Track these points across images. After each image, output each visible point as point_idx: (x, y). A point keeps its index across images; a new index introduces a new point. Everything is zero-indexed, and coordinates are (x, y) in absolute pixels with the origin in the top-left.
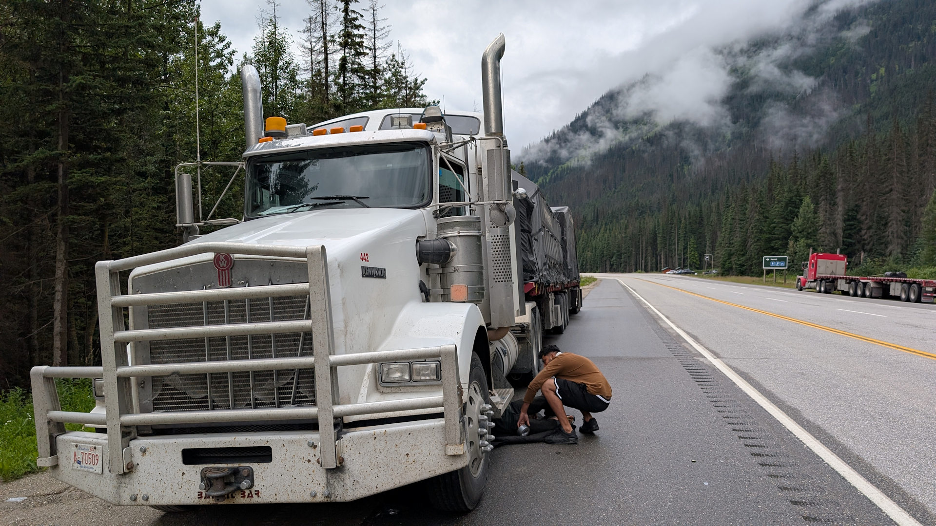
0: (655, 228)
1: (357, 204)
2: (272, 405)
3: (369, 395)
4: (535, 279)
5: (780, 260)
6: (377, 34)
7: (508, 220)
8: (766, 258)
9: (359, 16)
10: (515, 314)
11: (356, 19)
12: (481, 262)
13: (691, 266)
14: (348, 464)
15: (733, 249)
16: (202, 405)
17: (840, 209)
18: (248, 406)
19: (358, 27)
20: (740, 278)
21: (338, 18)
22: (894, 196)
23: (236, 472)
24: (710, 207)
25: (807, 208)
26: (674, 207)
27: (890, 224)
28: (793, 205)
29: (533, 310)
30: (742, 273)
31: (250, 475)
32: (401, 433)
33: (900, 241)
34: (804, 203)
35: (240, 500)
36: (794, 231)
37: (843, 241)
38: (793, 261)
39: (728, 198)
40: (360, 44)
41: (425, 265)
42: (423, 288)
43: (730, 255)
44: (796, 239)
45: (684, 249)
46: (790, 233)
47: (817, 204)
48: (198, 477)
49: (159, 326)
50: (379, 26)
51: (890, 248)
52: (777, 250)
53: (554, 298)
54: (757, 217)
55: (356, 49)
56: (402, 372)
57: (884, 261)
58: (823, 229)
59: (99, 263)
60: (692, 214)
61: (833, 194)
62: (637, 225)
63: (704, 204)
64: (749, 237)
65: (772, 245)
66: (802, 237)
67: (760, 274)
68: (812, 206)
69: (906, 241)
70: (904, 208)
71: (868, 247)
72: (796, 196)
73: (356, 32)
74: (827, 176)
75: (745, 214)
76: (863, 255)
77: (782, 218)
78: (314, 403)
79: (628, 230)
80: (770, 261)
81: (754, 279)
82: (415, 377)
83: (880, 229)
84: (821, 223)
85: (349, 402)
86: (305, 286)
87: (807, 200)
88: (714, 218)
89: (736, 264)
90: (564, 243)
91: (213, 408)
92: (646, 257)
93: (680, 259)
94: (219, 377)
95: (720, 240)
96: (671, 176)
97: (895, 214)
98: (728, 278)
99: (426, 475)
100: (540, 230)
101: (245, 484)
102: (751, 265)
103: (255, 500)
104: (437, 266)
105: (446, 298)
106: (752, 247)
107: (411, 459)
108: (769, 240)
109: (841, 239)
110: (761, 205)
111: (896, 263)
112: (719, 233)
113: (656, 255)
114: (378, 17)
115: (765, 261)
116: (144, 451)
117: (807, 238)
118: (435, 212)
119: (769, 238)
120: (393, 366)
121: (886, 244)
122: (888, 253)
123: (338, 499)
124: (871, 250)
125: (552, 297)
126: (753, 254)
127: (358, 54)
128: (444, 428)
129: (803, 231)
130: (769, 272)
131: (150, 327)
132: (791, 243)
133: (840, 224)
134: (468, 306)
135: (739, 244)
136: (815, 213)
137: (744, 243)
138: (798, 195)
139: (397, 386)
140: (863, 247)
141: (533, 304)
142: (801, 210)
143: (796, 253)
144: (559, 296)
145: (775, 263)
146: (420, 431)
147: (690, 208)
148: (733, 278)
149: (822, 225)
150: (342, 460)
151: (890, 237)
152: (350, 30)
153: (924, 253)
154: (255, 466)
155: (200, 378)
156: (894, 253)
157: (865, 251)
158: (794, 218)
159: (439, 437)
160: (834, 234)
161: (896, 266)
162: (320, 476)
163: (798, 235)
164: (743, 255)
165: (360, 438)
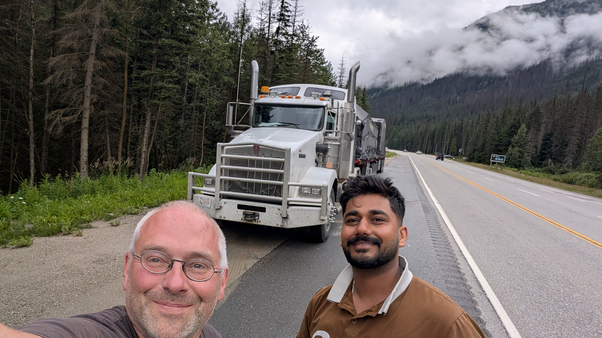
0: (434, 130)
1: (295, 127)
2: (267, 195)
3: (297, 196)
4: (360, 158)
5: (501, 157)
6: (297, 14)
7: (351, 140)
8: (494, 155)
9: (289, 5)
10: (349, 173)
11: (288, 7)
12: (338, 154)
13: (451, 153)
14: (289, 217)
15: (477, 148)
16: (245, 191)
17: (542, 133)
18: (259, 194)
19: (288, 11)
20: (477, 164)
21: (278, 5)
22: (575, 130)
23: (254, 214)
24: (468, 122)
25: (522, 131)
26: (448, 119)
27: (569, 145)
28: (515, 128)
29: (358, 171)
30: (479, 162)
31: (258, 216)
32: (307, 210)
33: (573, 156)
34: (522, 127)
35: (254, 223)
36: (513, 142)
37: (540, 152)
38: (509, 159)
39: (479, 118)
40: (288, 20)
41: (318, 153)
42: (316, 162)
43: (474, 151)
44: (513, 147)
45: (449, 144)
46: (510, 143)
47: (529, 129)
48: (242, 214)
49: (233, 165)
50: (298, 9)
51: (566, 158)
52: (501, 151)
53: (369, 165)
54: (493, 132)
55: (285, 23)
56: (308, 190)
57: (561, 166)
58: (530, 143)
59: (218, 144)
60: (457, 124)
61: (540, 125)
62: (425, 127)
63: (465, 120)
64: (487, 142)
65: (499, 148)
66: (516, 146)
67: (488, 164)
68: (526, 130)
69: (576, 156)
70: (578, 138)
71: (553, 157)
72: (517, 123)
73: (286, 14)
74: (537, 114)
75: (486, 129)
76: (550, 160)
77: (508, 134)
78: (280, 196)
79: (419, 129)
80: (495, 157)
81: (486, 166)
82: (312, 193)
83: (562, 147)
84: (529, 140)
85: (291, 197)
86: (283, 160)
87: (523, 126)
88: (469, 128)
89: (477, 156)
90: (379, 138)
91: (248, 193)
92: (427, 145)
93: (446, 149)
94: (251, 184)
95: (470, 141)
96: (449, 102)
97: (574, 140)
98: (471, 163)
99: (313, 224)
100: (366, 135)
101: (257, 218)
102: (485, 158)
103: (259, 223)
104: (322, 154)
105: (324, 166)
106: (488, 148)
107: (309, 219)
108: (497, 146)
109: (539, 150)
110: (497, 125)
111: (568, 168)
112: (470, 138)
113: (433, 145)
114: (298, 5)
115: (493, 157)
116: (225, 203)
117: (520, 147)
118: (324, 133)
119: (498, 144)
120: (305, 188)
121: (565, 157)
122: (564, 162)
123: (285, 227)
124: (555, 158)
125: (368, 165)
126: (487, 152)
127: (286, 25)
128: (320, 211)
129: (518, 143)
130: (494, 163)
131: (230, 165)
132: (510, 149)
133: (540, 142)
134: (333, 171)
135: (480, 145)
136: (527, 133)
137: (484, 145)
138: (519, 122)
139: (306, 195)
140: (551, 156)
141: (358, 168)
142: (519, 131)
143: (511, 154)
144: (372, 164)
145: (497, 158)
146: (313, 210)
147: (457, 121)
148: (474, 164)
149: (529, 141)
150: (288, 215)
151: (568, 153)
152: (284, 13)
153: (584, 164)
154: (260, 213)
155: (245, 183)
156: (568, 162)
157: (551, 159)
158: (514, 135)
159: (318, 213)
160: (536, 147)
161: (567, 169)
162: (281, 220)
163: (515, 145)
164: (482, 152)
165: (294, 209)
